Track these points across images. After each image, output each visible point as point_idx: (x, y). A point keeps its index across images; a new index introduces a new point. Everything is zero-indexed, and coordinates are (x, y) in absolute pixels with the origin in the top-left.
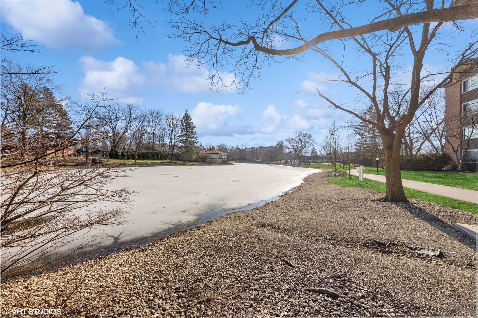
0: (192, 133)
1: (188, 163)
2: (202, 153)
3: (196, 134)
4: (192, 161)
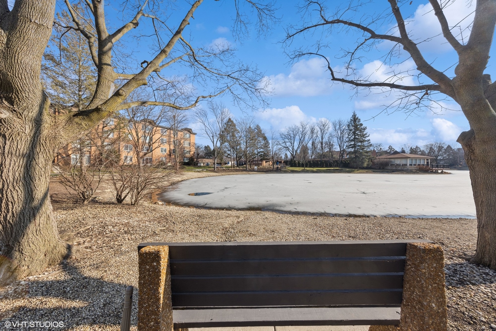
0: (363, 136)
1: (358, 170)
2: (379, 159)
3: (368, 136)
4: (363, 168)
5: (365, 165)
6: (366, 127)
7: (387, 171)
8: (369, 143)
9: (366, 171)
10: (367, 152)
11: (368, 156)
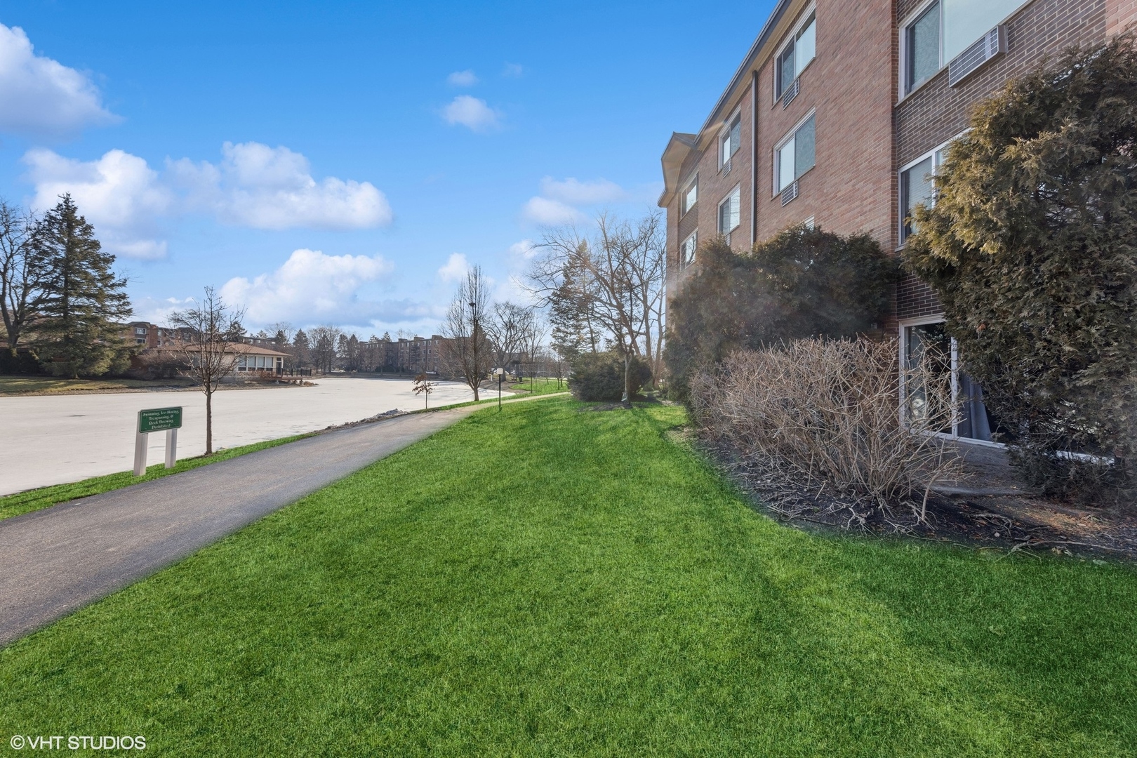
4: (95, 378)
5: (102, 366)
6: (113, 257)
7: (176, 384)
8: (124, 304)
9: (105, 384)
10: (113, 329)
11: (115, 342)
